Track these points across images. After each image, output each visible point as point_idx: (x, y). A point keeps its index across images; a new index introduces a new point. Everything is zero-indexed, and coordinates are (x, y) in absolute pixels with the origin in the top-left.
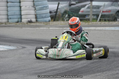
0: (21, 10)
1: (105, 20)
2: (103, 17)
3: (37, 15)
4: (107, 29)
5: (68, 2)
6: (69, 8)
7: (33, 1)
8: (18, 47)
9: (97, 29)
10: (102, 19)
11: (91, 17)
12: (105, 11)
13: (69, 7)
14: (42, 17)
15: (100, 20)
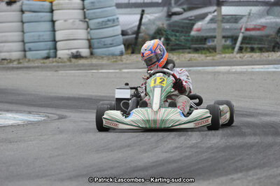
0: (54, 31)
1: (252, 50)
2: (246, 41)
3: (92, 41)
4: (257, 70)
5: (165, 9)
6: (168, 22)
7: (83, 9)
8: (48, 117)
9: (234, 70)
10: (244, 46)
11: (219, 42)
12: (252, 27)
13: (167, 20)
14: (105, 45)
15: (241, 49)
